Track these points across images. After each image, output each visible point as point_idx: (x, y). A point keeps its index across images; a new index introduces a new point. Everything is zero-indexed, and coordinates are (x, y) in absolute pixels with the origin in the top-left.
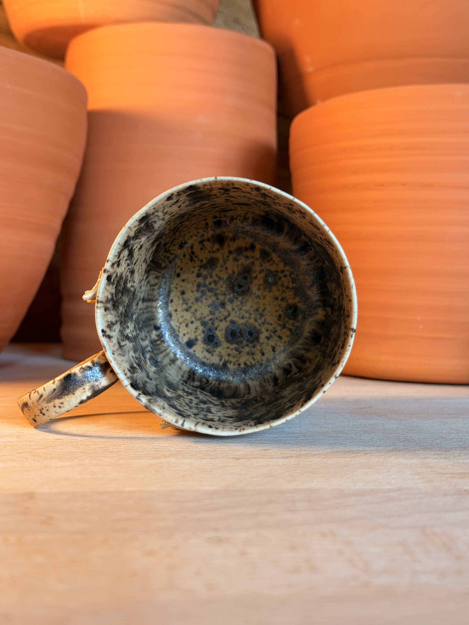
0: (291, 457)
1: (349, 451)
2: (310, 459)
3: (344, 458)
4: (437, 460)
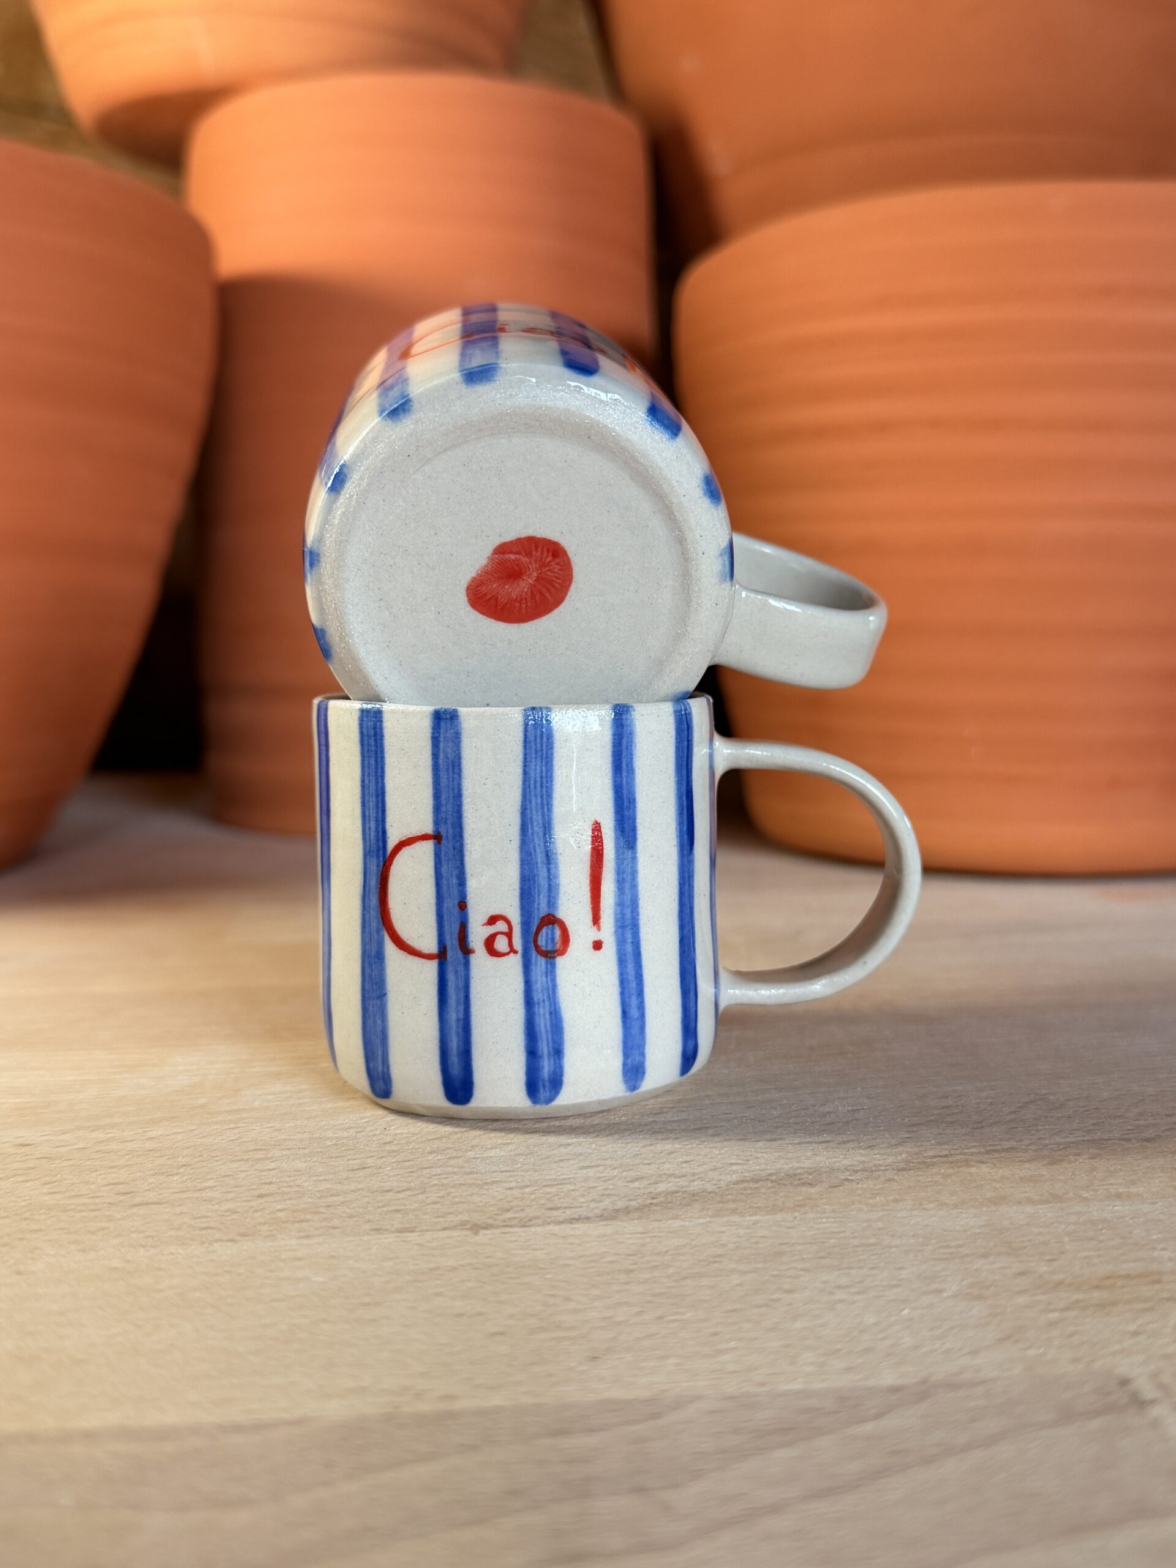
0: (627, 1211)
1: (789, 1176)
2: (678, 1223)
3: (775, 1209)
4: (1030, 1209)
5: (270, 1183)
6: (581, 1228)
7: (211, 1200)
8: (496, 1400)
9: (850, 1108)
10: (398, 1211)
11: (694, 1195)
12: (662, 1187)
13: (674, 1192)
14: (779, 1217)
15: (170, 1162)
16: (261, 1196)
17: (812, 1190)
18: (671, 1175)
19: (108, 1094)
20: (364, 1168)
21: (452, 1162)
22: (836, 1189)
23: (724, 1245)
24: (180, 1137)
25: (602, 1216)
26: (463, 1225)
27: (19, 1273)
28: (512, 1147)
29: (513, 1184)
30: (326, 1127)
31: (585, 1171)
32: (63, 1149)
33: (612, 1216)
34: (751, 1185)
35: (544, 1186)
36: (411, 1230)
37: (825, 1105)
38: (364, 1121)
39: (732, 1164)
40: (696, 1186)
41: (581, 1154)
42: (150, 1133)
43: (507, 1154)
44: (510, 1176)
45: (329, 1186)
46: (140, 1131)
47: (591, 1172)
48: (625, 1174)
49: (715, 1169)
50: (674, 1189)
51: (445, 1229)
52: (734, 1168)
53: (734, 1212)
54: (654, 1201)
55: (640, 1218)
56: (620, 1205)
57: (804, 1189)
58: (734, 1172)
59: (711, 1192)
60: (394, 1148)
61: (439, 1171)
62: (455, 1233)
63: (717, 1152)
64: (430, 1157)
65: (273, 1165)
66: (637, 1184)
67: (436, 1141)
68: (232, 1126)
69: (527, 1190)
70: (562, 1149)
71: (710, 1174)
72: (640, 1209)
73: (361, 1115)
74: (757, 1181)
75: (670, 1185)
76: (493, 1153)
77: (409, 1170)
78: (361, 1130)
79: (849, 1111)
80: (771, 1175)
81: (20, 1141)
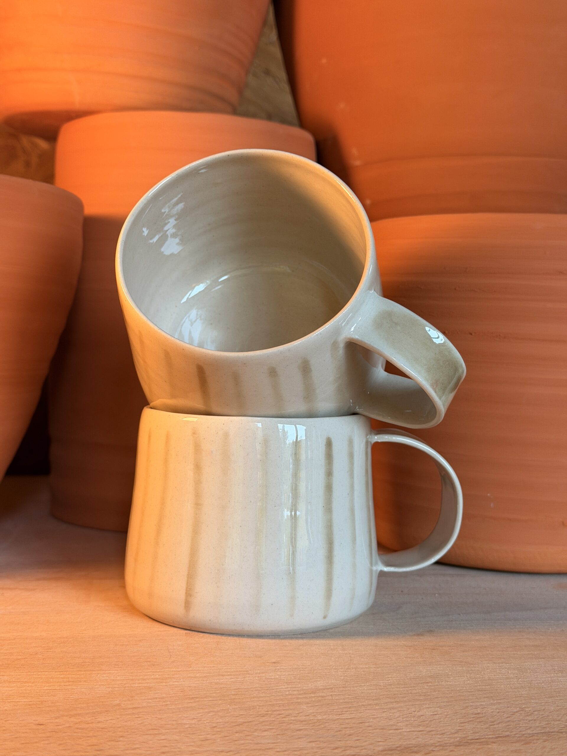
5: (165, 746)
12: (348, 752)
15: (114, 735)
16: (164, 753)
18: (351, 747)
21: (248, 738)
24: (114, 722)
28: (274, 731)
34: (389, 752)
40: (364, 752)
41: (307, 735)
44: (277, 745)
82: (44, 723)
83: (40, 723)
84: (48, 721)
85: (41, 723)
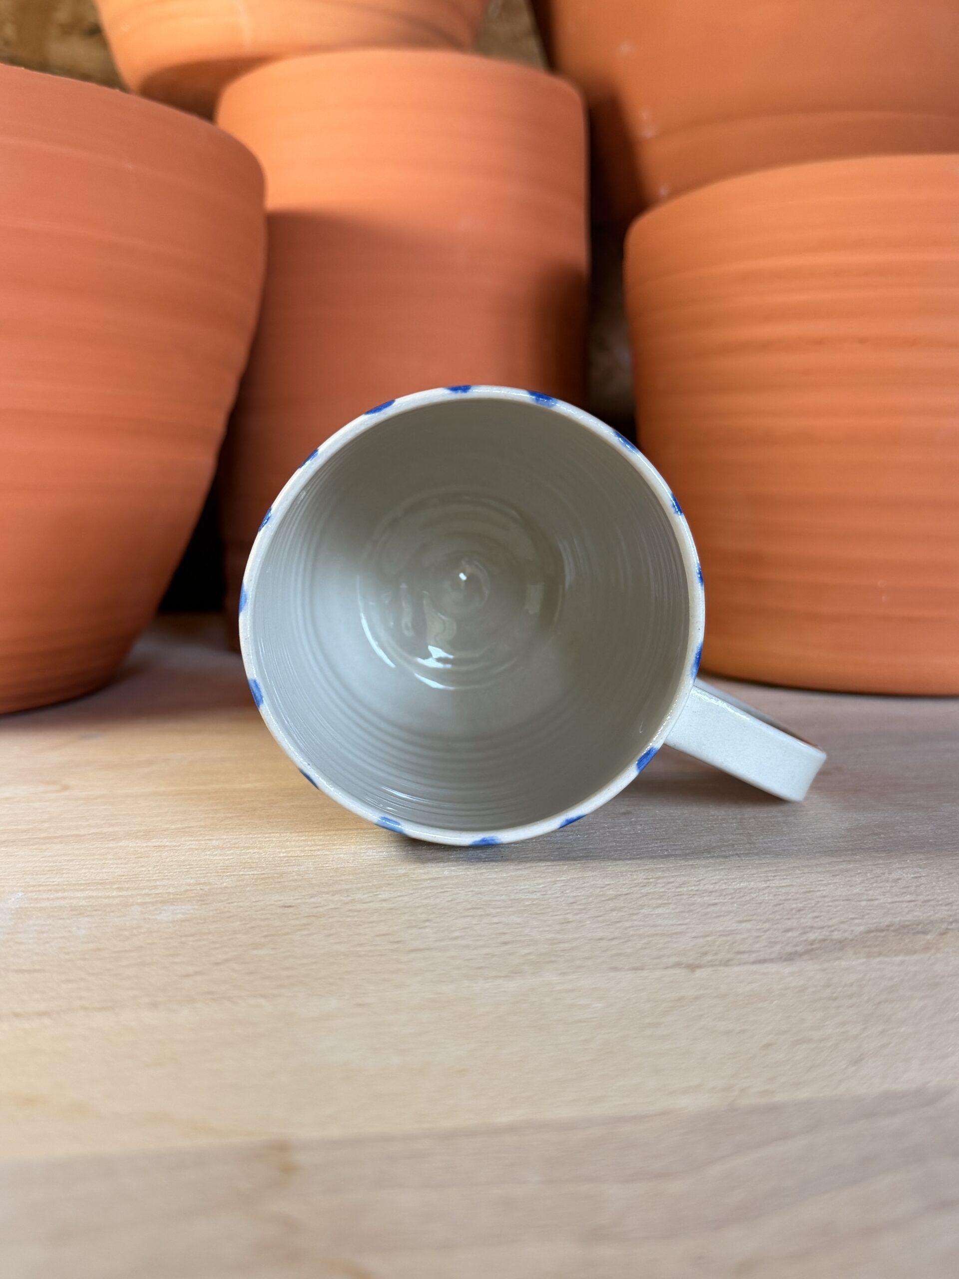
5: (504, 934)
6: (772, 968)
7: (467, 947)
8: (804, 1094)
9: (912, 876)
10: (620, 955)
11: (840, 942)
12: (812, 936)
13: (824, 940)
14: (916, 957)
15: (413, 918)
16: (505, 943)
17: (929, 937)
18: (812, 927)
19: (321, 867)
20: (568, 922)
21: (634, 917)
22: (945, 936)
23: (891, 979)
24: (406, 899)
25: (781, 958)
26: (678, 965)
27: (359, 1005)
28: (672, 906)
29: (694, 934)
30: (515, 891)
31: (744, 924)
32: (321, 909)
33: (790, 957)
34: (879, 934)
35: (720, 936)
36: (642, 969)
37: (891, 873)
38: (541, 886)
39: (853, 919)
40: (837, 935)
41: (730, 912)
42: (380, 896)
43: (673, 912)
44: (688, 928)
45: (553, 935)
46: (371, 895)
47: (748, 925)
48: (775, 926)
49: (843, 922)
50: (821, 937)
51: (667, 968)
52: (857, 921)
53: (880, 954)
54: (814, 947)
55: (811, 959)
56: (789, 949)
57: (921, 936)
58: (859, 925)
59: (852, 940)
60: (580, 907)
61: (628, 924)
62: (677, 971)
63: (835, 910)
64: (614, 913)
65: (495, 920)
66: (790, 934)
67: (609, 902)
68: (440, 890)
69: (709, 939)
70: (712, 908)
71: (842, 926)
72: (807, 952)
73: (535, 882)
74: (882, 931)
75: (817, 934)
76: (660, 911)
77: (604, 924)
78: (544, 893)
79: (913, 878)
80: (888, 926)
81: (281, 903)
82: (293, 905)
83: (286, 905)
84: (299, 901)
85: (290, 904)
